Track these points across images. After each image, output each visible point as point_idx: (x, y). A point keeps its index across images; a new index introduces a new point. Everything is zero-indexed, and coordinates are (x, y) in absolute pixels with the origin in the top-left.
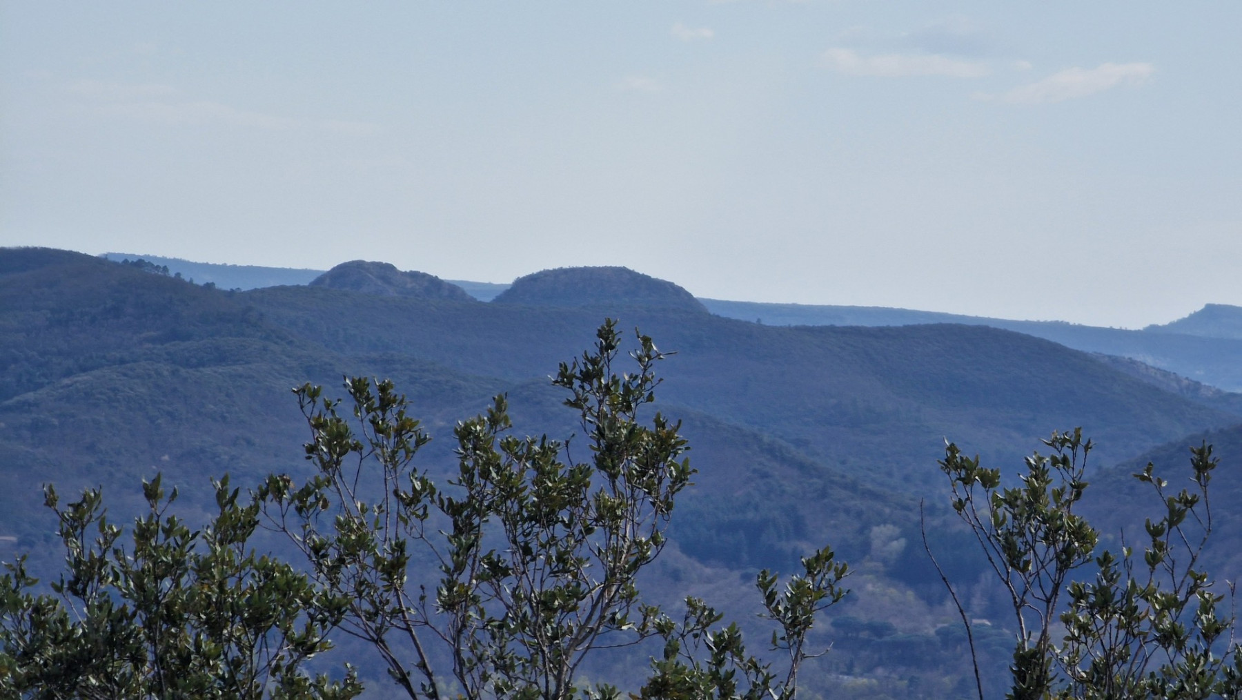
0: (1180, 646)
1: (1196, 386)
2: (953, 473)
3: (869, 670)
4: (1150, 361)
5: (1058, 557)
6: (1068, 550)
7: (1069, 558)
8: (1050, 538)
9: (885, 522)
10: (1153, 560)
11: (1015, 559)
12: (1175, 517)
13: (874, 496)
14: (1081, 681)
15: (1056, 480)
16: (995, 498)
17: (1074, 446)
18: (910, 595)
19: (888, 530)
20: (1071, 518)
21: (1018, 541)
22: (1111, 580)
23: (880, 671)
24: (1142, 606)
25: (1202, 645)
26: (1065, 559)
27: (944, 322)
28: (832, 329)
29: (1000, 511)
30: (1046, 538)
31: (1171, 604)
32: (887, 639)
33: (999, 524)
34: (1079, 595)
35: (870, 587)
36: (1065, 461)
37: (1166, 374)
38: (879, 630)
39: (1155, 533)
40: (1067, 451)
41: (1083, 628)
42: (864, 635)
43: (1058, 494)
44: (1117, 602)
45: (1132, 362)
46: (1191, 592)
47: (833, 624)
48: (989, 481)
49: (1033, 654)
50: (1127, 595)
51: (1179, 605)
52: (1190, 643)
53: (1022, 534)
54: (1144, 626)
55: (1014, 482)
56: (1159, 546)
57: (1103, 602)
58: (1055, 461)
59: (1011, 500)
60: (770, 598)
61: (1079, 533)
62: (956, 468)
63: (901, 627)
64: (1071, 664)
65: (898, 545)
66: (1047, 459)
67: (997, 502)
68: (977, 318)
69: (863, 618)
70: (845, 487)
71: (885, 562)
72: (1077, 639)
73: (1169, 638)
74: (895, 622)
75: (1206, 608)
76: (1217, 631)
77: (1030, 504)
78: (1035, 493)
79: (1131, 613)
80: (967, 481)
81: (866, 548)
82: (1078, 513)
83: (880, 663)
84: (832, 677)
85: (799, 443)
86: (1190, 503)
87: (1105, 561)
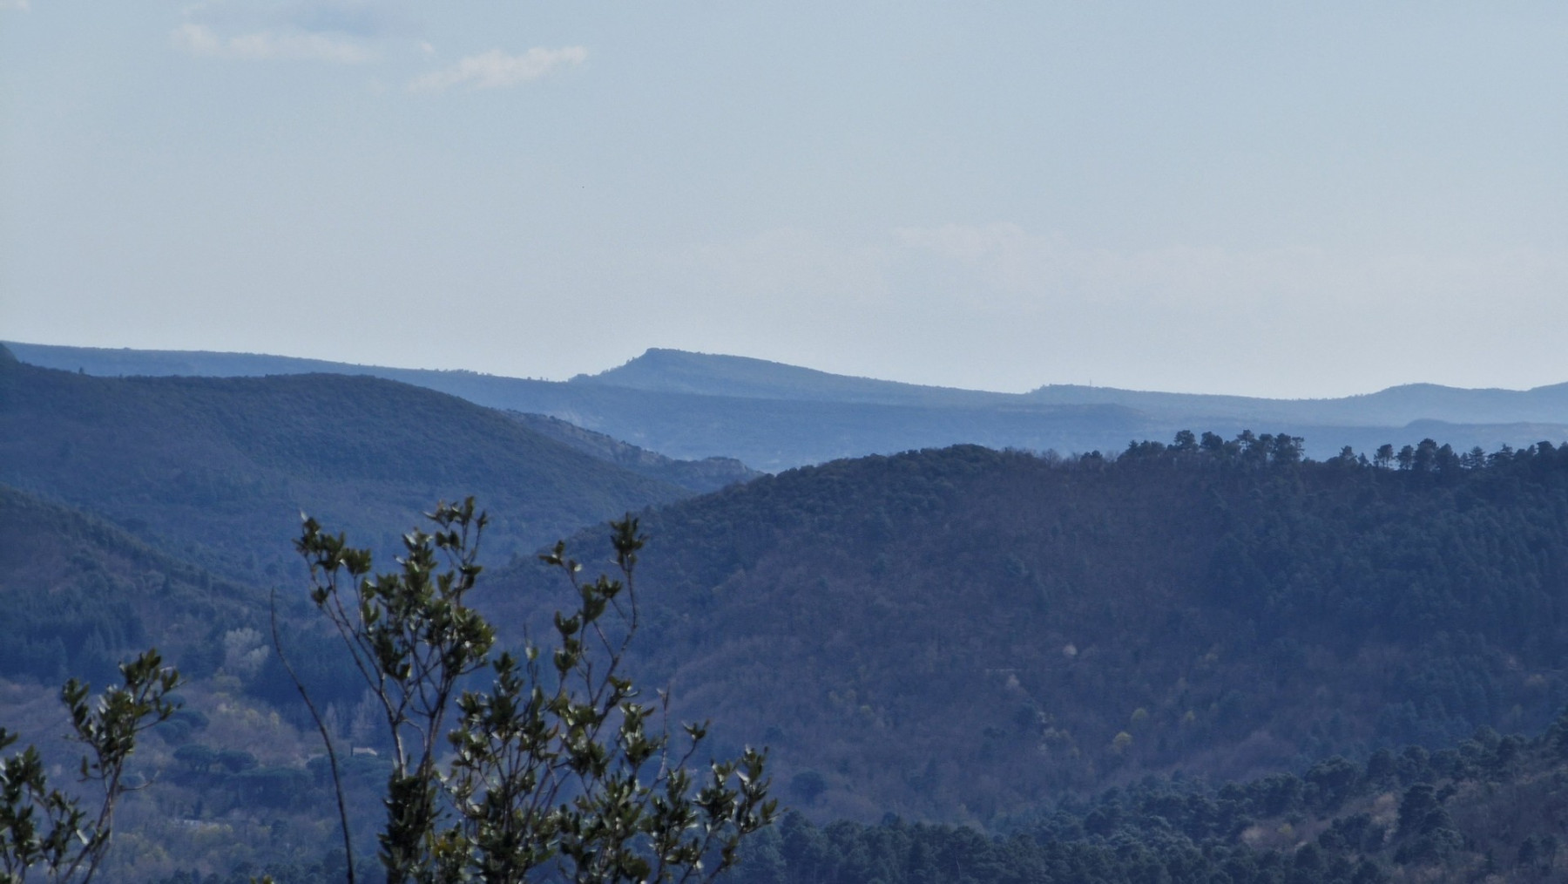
0: (599, 771)
1: (636, 451)
2: (313, 556)
3: (222, 813)
4: (577, 421)
5: (444, 659)
6: (457, 653)
7: (459, 661)
8: (435, 636)
9: (241, 626)
10: (564, 664)
11: (390, 661)
12: (592, 610)
13: (228, 591)
14: (474, 817)
15: (444, 563)
16: (365, 587)
17: (465, 519)
18: (275, 717)
19: (247, 635)
20: (461, 611)
21: (395, 641)
22: (511, 689)
23: (236, 814)
24: (551, 721)
25: (627, 772)
26: (452, 663)
27: (317, 370)
28: (176, 381)
29: (372, 603)
30: (429, 636)
31: (587, 719)
32: (245, 773)
33: (369, 620)
34: (471, 708)
35: (223, 708)
36: (453, 539)
37: (596, 436)
38: (234, 762)
39: (568, 629)
40: (456, 527)
41: (477, 750)
42: (215, 769)
43: (445, 582)
44: (519, 717)
45: (555, 421)
46: (612, 703)
47: (177, 755)
48: (357, 564)
49: (413, 783)
50: (532, 708)
51: (597, 721)
52: (610, 770)
53: (399, 631)
54: (553, 747)
55: (393, 566)
56: (573, 647)
57: (501, 717)
58: (440, 540)
59: (386, 588)
60: (80, 715)
61: (471, 630)
62: (316, 547)
63: (262, 758)
64: (461, 797)
65: (259, 655)
66: (430, 538)
67: (368, 592)
68: (359, 367)
69: (215, 747)
70: (192, 581)
71: (242, 675)
72: (468, 764)
73: (587, 762)
74: (256, 752)
75: (632, 723)
76: (646, 753)
77: (409, 594)
78: (416, 581)
79: (537, 731)
80: (330, 565)
81: (218, 657)
82: (472, 604)
83: (236, 804)
84: (175, 822)
85: (132, 525)
86: (611, 592)
87: (504, 664)
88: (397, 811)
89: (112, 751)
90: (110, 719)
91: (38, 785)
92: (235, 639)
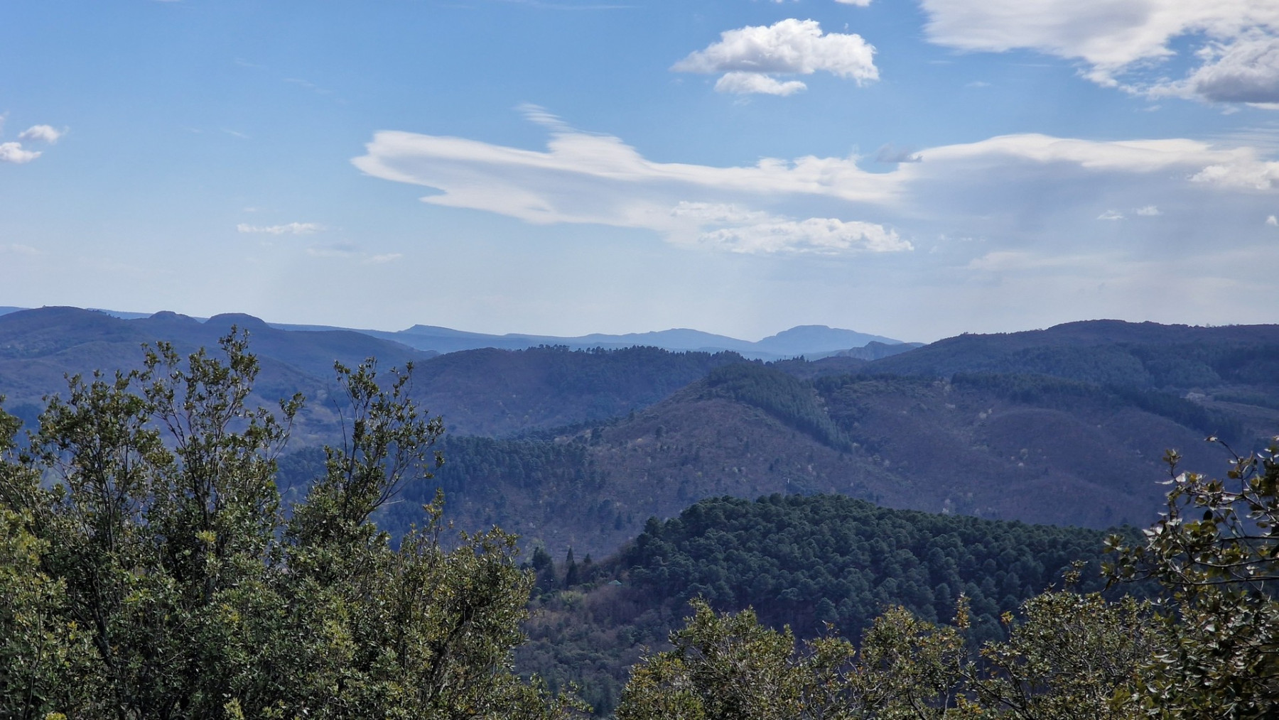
0: (403, 421)
1: (413, 349)
2: (337, 370)
3: (316, 433)
4: (399, 342)
5: (367, 394)
6: (371, 393)
7: (371, 395)
8: (365, 388)
9: (321, 389)
10: (395, 395)
11: (355, 395)
12: (402, 383)
13: (318, 381)
14: (374, 431)
15: (367, 371)
16: (349, 377)
17: (373, 362)
18: (328, 411)
19: (322, 391)
20: (371, 383)
21: (356, 389)
22: (383, 401)
23: (319, 433)
24: (392, 409)
25: (410, 421)
26: (369, 395)
28: (305, 332)
29: (351, 381)
30: (364, 389)
31: (401, 408)
32: (322, 424)
33: (350, 385)
34: (374, 406)
35: (317, 408)
36: (370, 366)
37: (403, 345)
38: (319, 421)
39: (396, 387)
40: (370, 363)
41: (375, 415)
42: (315, 422)
43: (368, 376)
44: (385, 408)
45: (394, 342)
46: (406, 405)
47: (307, 419)
48: (347, 372)
49: (360, 423)
50: (388, 406)
51: (403, 409)
52: (406, 420)
53: (357, 387)
54: (393, 414)
55: (357, 372)
56: (397, 391)
57: (380, 408)
58: (367, 366)
59: (354, 378)
60: (283, 407)
61: (374, 387)
62: (339, 368)
63: (326, 421)
64: (371, 426)
65: (325, 396)
66: (365, 366)
69: (315, 417)
70: (309, 379)
71: (321, 400)
72: (373, 419)
73: (400, 418)
74: (324, 419)
75: (411, 410)
76: (414, 417)
77: (359, 379)
78: (361, 375)
79: (389, 412)
80: (341, 372)
81: (315, 397)
82: (373, 382)
83: (319, 431)
84: (305, 435)
85: (295, 366)
86: (406, 379)
87: (381, 395)
88: (356, 429)
89: (291, 415)
90: (290, 408)
91: (274, 423)
92: (320, 392)
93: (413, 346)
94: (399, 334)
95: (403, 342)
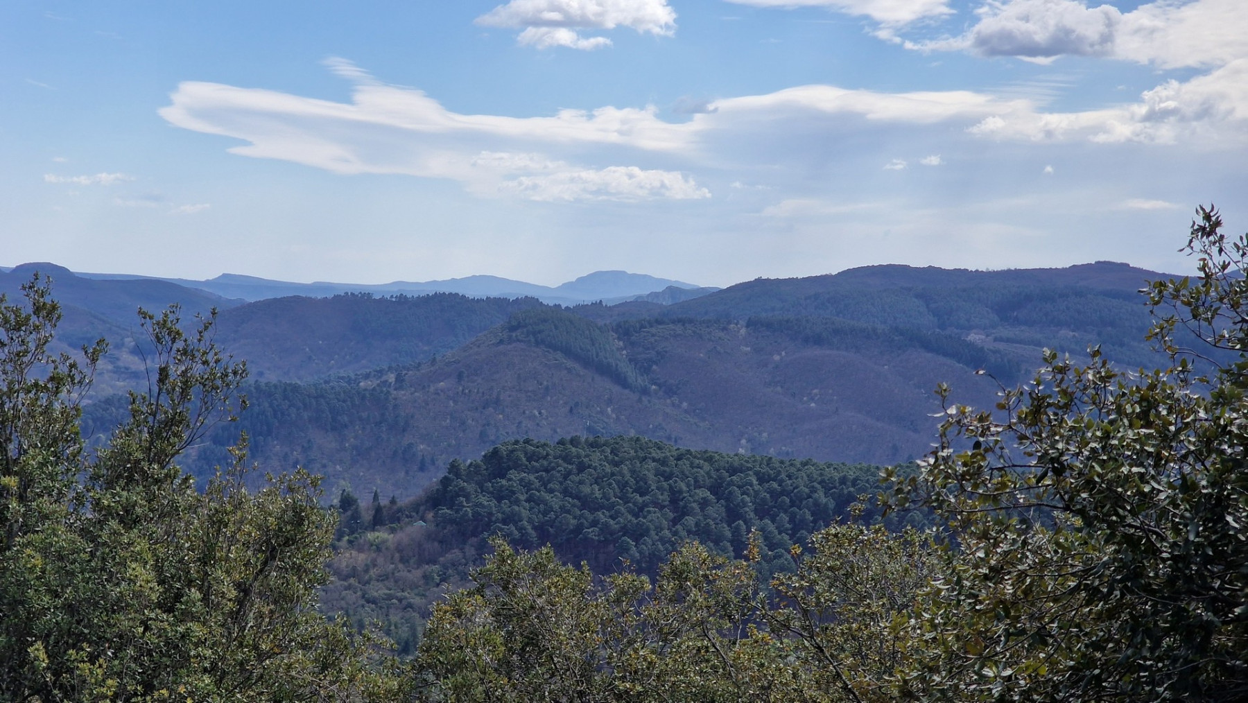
0: (208, 365)
1: (220, 297)
2: (141, 316)
3: (124, 380)
4: (206, 290)
5: (172, 339)
6: (175, 338)
9: (128, 337)
10: (200, 340)
11: (159, 341)
12: (206, 328)
13: (125, 329)
14: (179, 376)
15: (171, 317)
16: (153, 322)
17: (177, 307)
18: (137, 358)
19: (129, 339)
20: (176, 328)
21: (160, 335)
22: (187, 346)
23: (127, 381)
24: (196, 354)
25: (215, 365)
26: (174, 340)
27: (146, 278)
29: (155, 327)
30: (168, 334)
31: (205, 353)
32: (130, 371)
33: (154, 330)
34: (178, 351)
35: (124, 356)
36: (174, 312)
37: (210, 293)
38: (127, 369)
39: (200, 333)
40: (174, 309)
41: (179, 360)
42: (122, 370)
43: (172, 322)
44: (189, 353)
45: (199, 289)
46: (211, 349)
47: (112, 366)
48: (151, 318)
49: (164, 368)
50: (192, 351)
51: (208, 354)
52: (211, 364)
53: (161, 333)
54: (197, 360)
55: (160, 318)
56: (202, 337)
57: (185, 353)
58: (171, 312)
59: (158, 323)
61: (178, 333)
62: (142, 314)
63: (133, 368)
64: (176, 371)
65: (133, 344)
66: (168, 312)
67: (154, 324)
68: (155, 277)
69: (123, 365)
70: (116, 326)
71: (129, 348)
72: (177, 364)
73: (205, 363)
74: (132, 366)
75: (216, 354)
76: (219, 361)
77: (163, 324)
78: (165, 321)
79: (193, 357)
80: (145, 318)
81: (123, 345)
82: (178, 327)
83: (128, 378)
84: (112, 382)
85: (102, 314)
86: (210, 324)
87: (185, 341)
88: (161, 374)
89: (94, 360)
90: (93, 353)
91: (77, 369)
92: (127, 340)
93: (221, 294)
94: (207, 283)
95: (210, 291)
